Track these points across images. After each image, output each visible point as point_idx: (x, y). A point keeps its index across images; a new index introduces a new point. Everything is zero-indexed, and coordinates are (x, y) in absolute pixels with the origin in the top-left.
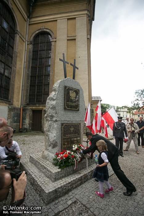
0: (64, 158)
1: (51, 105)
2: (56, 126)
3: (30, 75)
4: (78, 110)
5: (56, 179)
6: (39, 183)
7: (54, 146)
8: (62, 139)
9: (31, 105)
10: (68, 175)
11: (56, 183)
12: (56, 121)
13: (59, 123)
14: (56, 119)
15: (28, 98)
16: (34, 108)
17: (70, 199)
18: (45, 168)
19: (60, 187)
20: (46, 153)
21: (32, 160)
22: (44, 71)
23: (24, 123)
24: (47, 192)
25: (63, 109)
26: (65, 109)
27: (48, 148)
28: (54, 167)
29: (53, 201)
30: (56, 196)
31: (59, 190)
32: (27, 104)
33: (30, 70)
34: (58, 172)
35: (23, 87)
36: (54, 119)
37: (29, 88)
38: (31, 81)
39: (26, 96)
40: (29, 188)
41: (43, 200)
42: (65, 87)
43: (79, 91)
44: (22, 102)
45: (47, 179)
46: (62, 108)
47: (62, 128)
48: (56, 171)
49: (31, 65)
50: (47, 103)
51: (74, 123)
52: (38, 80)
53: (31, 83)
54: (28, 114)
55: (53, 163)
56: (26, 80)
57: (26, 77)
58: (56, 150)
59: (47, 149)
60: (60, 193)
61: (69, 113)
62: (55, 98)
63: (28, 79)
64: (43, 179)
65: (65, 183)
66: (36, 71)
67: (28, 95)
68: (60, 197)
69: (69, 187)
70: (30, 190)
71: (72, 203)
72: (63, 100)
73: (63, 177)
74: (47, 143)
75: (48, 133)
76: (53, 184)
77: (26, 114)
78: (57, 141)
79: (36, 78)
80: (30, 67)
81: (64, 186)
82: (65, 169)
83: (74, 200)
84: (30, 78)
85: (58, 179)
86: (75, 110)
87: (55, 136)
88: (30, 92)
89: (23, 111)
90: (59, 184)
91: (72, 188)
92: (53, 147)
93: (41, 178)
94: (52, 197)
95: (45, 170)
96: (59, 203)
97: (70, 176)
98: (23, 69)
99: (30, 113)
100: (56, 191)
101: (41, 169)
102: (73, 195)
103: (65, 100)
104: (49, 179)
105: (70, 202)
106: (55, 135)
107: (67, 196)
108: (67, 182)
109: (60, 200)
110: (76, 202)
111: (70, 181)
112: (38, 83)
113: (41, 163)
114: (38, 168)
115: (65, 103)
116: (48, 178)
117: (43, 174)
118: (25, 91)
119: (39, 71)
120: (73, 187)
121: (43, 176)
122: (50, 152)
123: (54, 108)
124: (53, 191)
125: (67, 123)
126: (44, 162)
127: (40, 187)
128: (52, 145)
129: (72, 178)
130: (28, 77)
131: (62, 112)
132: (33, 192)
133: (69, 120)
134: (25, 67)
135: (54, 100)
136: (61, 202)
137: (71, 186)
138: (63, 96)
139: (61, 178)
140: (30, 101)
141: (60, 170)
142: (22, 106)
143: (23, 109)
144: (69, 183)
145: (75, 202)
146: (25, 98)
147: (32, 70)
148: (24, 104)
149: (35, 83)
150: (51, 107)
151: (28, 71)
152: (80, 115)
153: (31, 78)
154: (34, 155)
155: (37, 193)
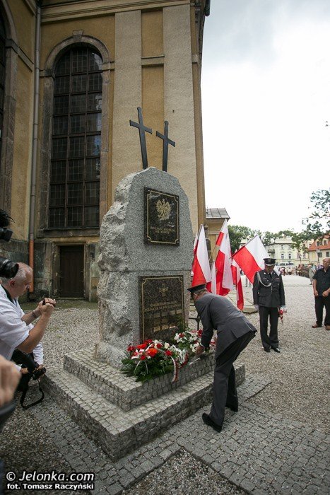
0: (149, 357)
1: (114, 234)
2: (126, 284)
3: (50, 156)
4: (178, 245)
5: (132, 406)
6: (93, 416)
7: (123, 330)
8: (141, 314)
9: (56, 233)
10: (159, 396)
11: (132, 413)
12: (127, 271)
13: (134, 276)
14: (127, 266)
15: (47, 217)
16: (62, 240)
17: (166, 448)
18: (104, 382)
19: (142, 422)
20: (104, 347)
21: (70, 366)
22: (86, 147)
23: (40, 279)
24: (114, 433)
25: (143, 242)
26: (146, 242)
27: (108, 336)
28: (125, 378)
29: (128, 452)
30: (135, 442)
31: (141, 428)
32: (45, 231)
33: (50, 144)
34: (137, 389)
35: (34, 188)
36: (122, 267)
37: (48, 192)
38: (53, 172)
39: (43, 210)
40: (69, 428)
41: (105, 452)
42: (147, 191)
43: (178, 200)
44: (32, 225)
45: (111, 406)
46: (140, 239)
47: (140, 287)
48: (132, 387)
49: (50, 133)
50: (102, 229)
51: (169, 276)
52: (71, 171)
53: (52, 178)
54: (47, 256)
55: (122, 370)
56: (40, 169)
57: (39, 162)
58: (129, 339)
59: (105, 339)
60: (142, 436)
61: (155, 253)
62: (121, 218)
63: (45, 168)
64: (101, 406)
65: (153, 413)
66: (65, 148)
67: (47, 207)
68: (144, 443)
69: (163, 422)
70: (73, 433)
71: (172, 455)
72: (142, 223)
73: (147, 400)
74: (105, 325)
75: (107, 301)
76: (127, 415)
77: (42, 255)
78: (129, 319)
79: (65, 166)
80: (50, 138)
81: (152, 419)
82: (152, 381)
83: (175, 448)
84: (50, 164)
85: (137, 405)
86: (169, 245)
87: (125, 308)
88: (51, 202)
89: (35, 247)
90: (141, 414)
91: (170, 423)
92: (121, 334)
93: (97, 404)
94: (126, 443)
95: (104, 386)
96: (141, 457)
97: (164, 397)
98: (31, 143)
99: (54, 254)
100: (133, 430)
101: (96, 385)
102: (173, 438)
103: (145, 220)
104: (114, 407)
105: (166, 454)
106: (124, 304)
107: (158, 441)
108: (158, 411)
109: (143, 449)
110: (181, 452)
111: (164, 408)
112: (71, 177)
113: (93, 370)
114: (87, 383)
115: (145, 229)
116: (113, 403)
117: (99, 396)
118: (39, 199)
119: (72, 148)
120: (170, 421)
121: (100, 400)
122: (113, 344)
123: (120, 240)
124: (127, 431)
125: (151, 277)
126: (100, 369)
127: (97, 424)
128: (118, 329)
129: (167, 401)
130: (45, 161)
131: (140, 250)
132: (81, 436)
133: (157, 268)
134: (36, 136)
135: (120, 222)
136: (147, 455)
137: (166, 418)
138: (142, 213)
139: (143, 403)
140: (51, 224)
141: (139, 384)
142: (32, 237)
143: (35, 244)
144: (163, 412)
145: (178, 454)
146: (39, 216)
147: (54, 144)
148: (37, 230)
149: (64, 177)
150: (113, 238)
151: (45, 146)
152: (180, 255)
153: (53, 166)
154: (74, 354)
155: (91, 439)
